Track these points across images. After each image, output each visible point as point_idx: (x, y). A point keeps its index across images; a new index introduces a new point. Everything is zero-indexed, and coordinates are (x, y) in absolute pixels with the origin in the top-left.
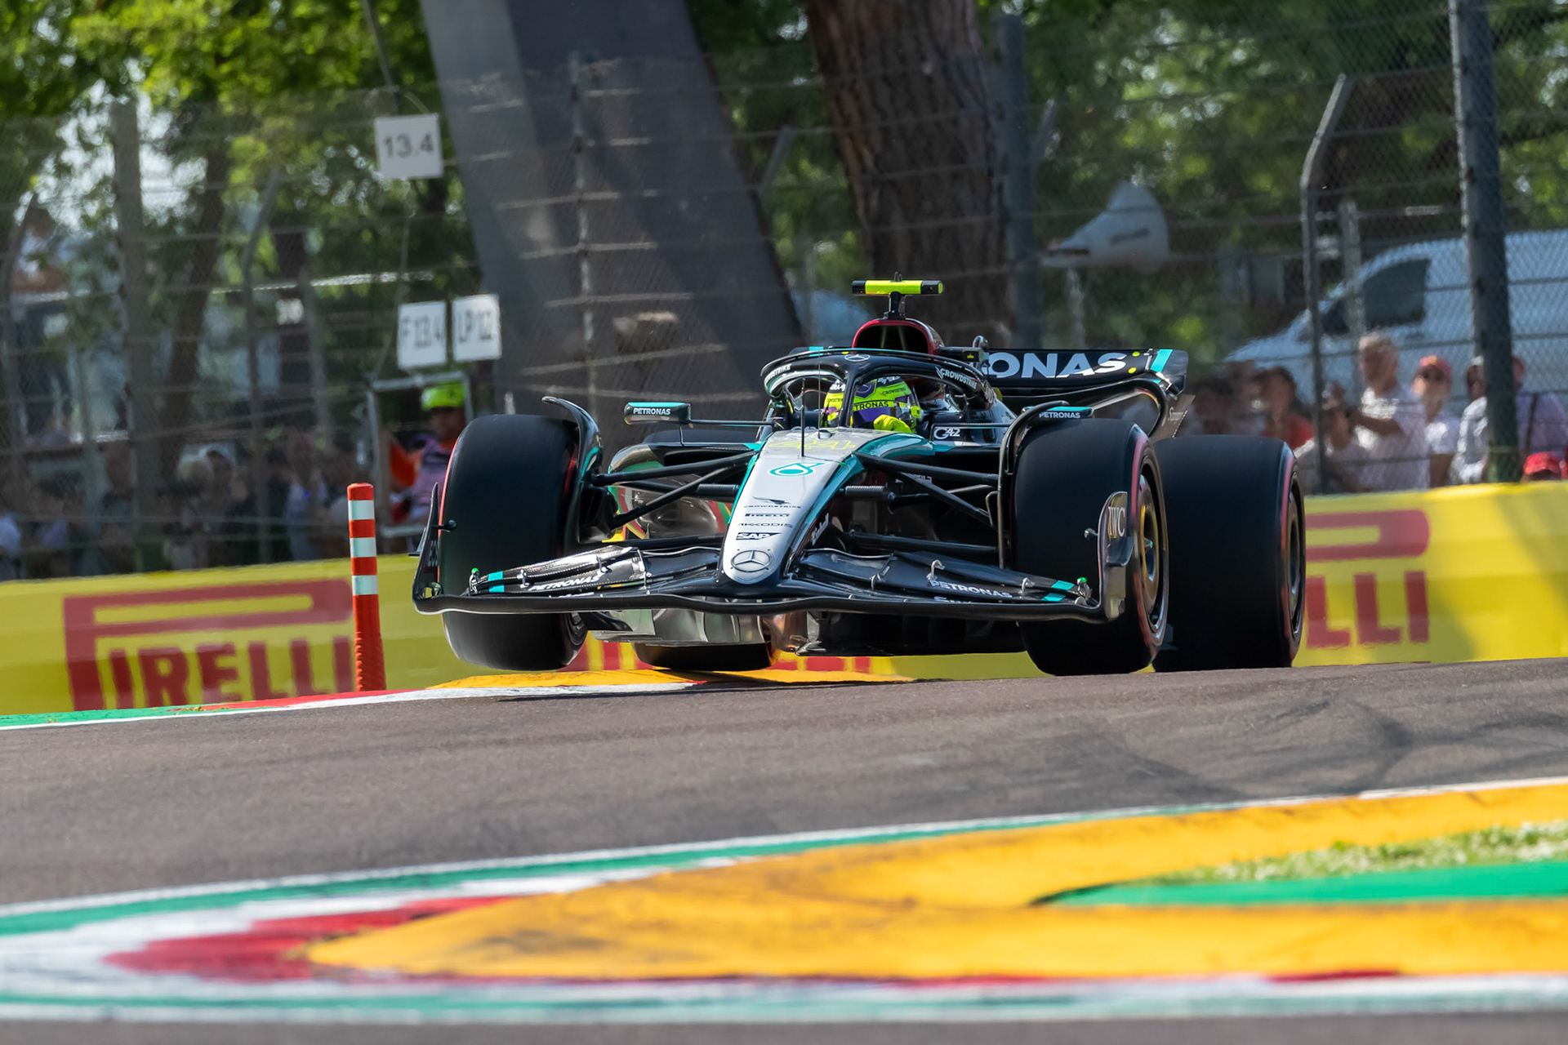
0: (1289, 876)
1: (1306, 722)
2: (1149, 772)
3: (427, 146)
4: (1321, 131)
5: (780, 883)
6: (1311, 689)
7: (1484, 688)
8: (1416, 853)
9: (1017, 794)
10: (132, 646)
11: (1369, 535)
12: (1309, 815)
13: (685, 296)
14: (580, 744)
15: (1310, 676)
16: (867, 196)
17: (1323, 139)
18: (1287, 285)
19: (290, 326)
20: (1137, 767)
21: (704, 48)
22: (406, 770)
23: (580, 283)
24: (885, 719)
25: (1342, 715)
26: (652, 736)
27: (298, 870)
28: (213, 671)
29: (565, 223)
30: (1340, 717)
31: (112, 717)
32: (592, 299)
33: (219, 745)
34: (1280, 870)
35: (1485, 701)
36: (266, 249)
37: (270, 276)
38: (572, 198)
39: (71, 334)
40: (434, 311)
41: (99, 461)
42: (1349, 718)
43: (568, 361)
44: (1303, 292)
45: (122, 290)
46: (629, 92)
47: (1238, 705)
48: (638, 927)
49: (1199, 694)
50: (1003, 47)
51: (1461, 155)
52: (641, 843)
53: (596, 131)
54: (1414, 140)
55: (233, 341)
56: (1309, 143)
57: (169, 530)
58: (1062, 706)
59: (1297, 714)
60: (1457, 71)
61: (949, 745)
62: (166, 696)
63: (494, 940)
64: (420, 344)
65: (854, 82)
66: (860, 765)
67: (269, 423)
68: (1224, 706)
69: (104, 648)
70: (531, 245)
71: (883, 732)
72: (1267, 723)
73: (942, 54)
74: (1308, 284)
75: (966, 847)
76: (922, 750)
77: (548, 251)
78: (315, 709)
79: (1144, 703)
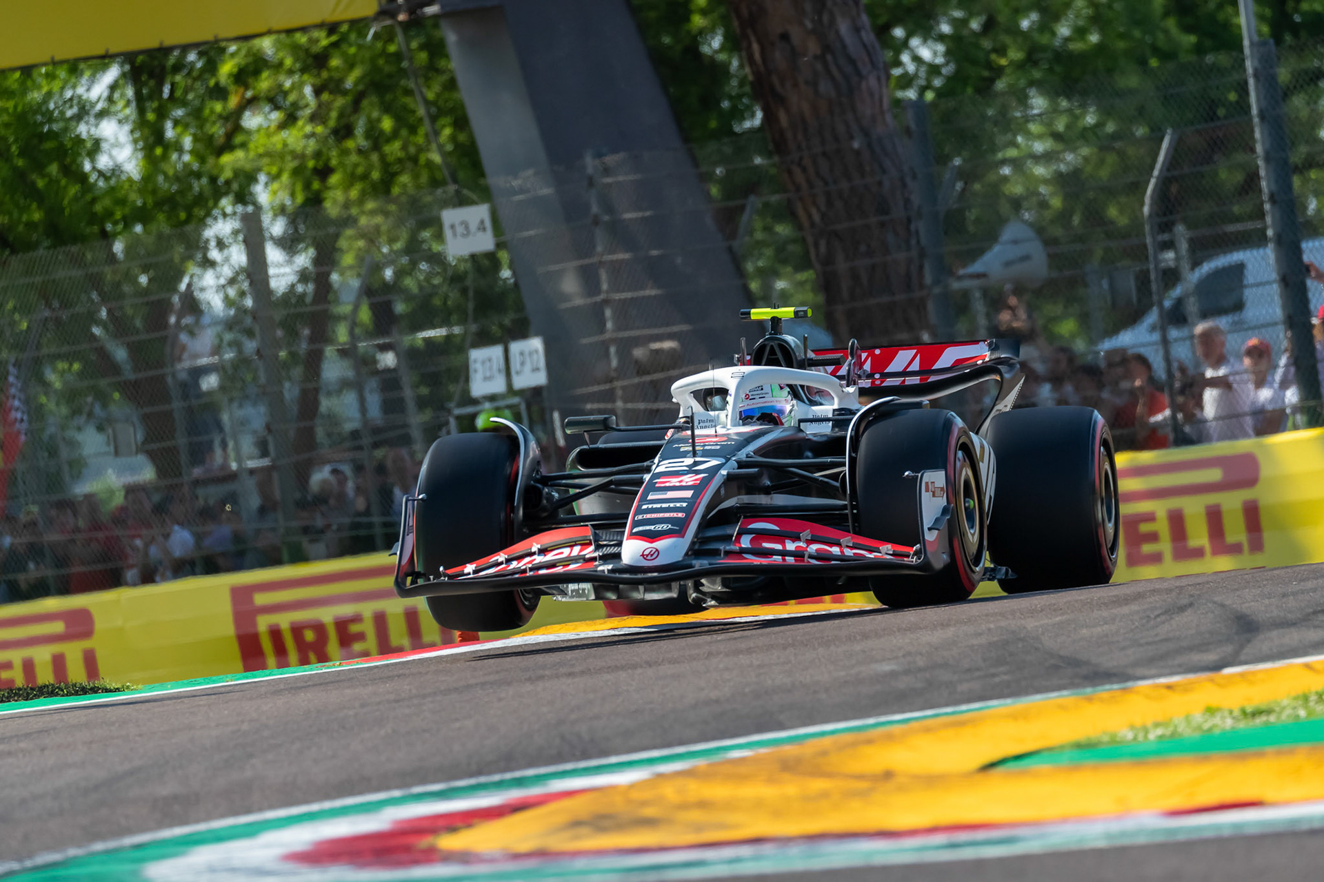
0: (1173, 735)
1: (1177, 619)
2: (1062, 664)
3: (482, 228)
4: (1156, 173)
5: (790, 767)
6: (1179, 594)
7: (1309, 585)
8: (1269, 712)
9: (964, 687)
10: (284, 621)
11: (1214, 475)
12: (1186, 689)
13: (685, 327)
14: (630, 671)
15: (1178, 584)
16: (816, 245)
17: (1158, 178)
18: (1139, 289)
19: (388, 370)
20: (1052, 661)
21: (686, 138)
22: (500, 700)
23: (604, 325)
24: (858, 638)
25: (1204, 611)
26: (684, 662)
27: (424, 781)
28: (346, 634)
29: (589, 278)
30: (1203, 614)
31: (271, 675)
32: (615, 335)
33: (357, 690)
34: (1168, 732)
35: (1311, 594)
36: (365, 315)
37: (370, 335)
38: (595, 260)
39: (222, 388)
40: (496, 352)
41: (250, 484)
42: (1209, 614)
43: (599, 384)
44: (1150, 293)
45: (258, 352)
46: (631, 177)
47: (1125, 610)
48: (684, 806)
49: (1095, 603)
50: (913, 126)
51: (1264, 184)
52: (681, 743)
53: (609, 208)
54: (1227, 175)
55: (345, 384)
56: (1148, 182)
57: (306, 530)
58: (992, 619)
59: (1170, 613)
60: (1256, 120)
61: (909, 654)
62: (312, 656)
63: (577, 824)
64: (486, 379)
65: (801, 159)
66: (843, 673)
67: (376, 445)
68: (1115, 611)
69: (263, 623)
70: (566, 298)
71: (857, 648)
72: (1148, 622)
73: (866, 133)
74: (1154, 287)
75: (928, 730)
76: (889, 659)
77: (579, 302)
78: (427, 658)
79: (1053, 613)
